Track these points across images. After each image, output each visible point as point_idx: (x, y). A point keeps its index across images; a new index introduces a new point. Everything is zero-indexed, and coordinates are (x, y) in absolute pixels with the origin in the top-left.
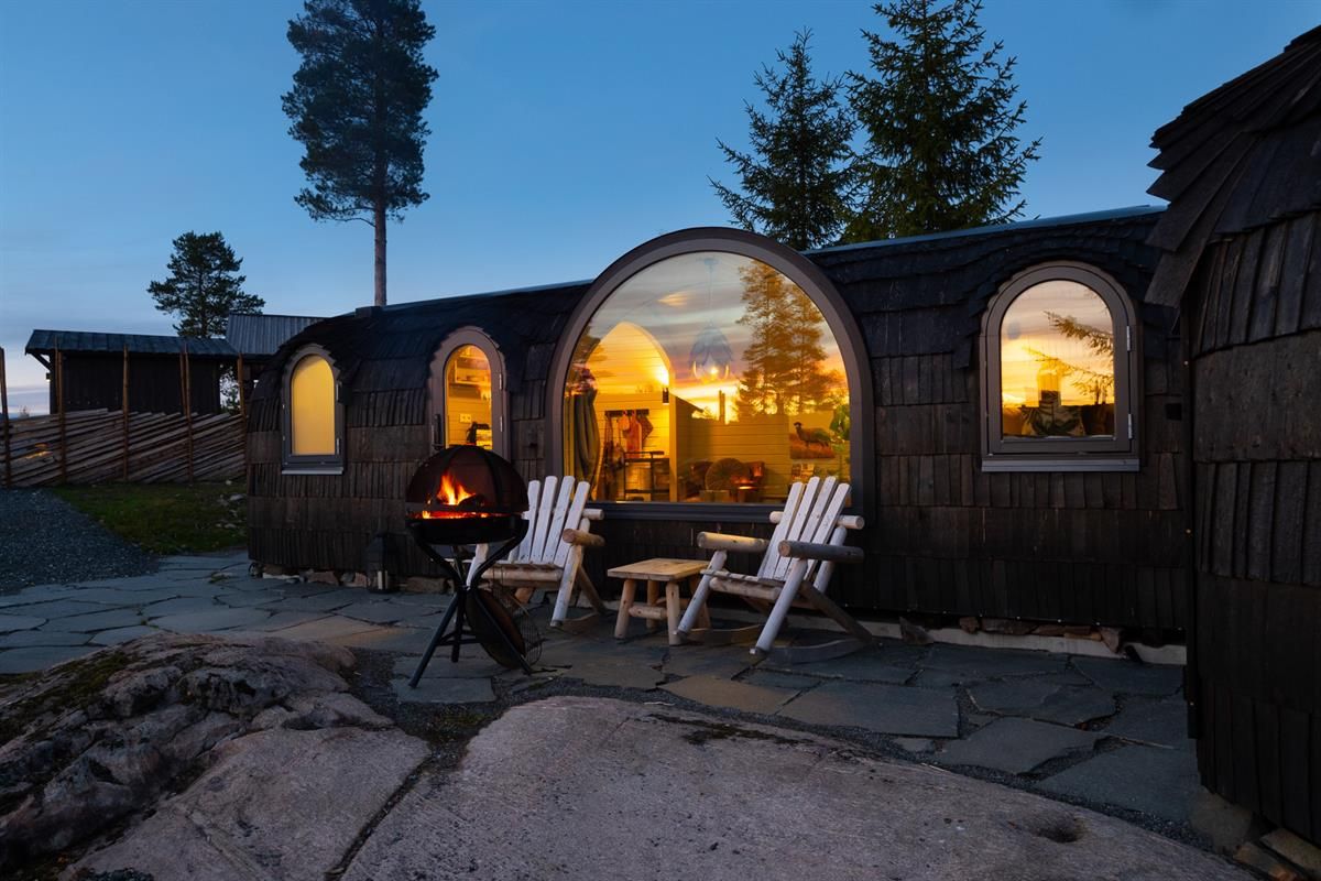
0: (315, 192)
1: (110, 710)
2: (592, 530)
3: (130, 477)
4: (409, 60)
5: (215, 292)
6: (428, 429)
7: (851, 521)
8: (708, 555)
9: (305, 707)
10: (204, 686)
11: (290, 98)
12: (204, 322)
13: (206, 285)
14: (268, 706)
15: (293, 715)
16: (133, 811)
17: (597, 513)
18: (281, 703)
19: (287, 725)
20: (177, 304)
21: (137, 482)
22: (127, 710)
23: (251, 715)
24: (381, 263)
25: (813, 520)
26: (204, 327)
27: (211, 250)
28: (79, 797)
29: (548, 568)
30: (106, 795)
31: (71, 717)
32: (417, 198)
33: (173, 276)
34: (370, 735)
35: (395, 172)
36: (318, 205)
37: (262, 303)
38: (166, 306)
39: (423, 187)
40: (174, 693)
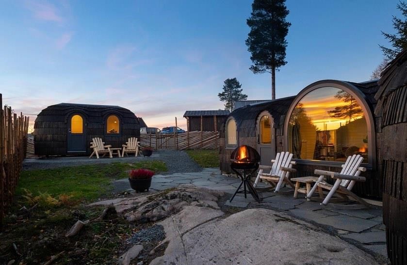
0: (255, 66)
1: (167, 198)
2: (293, 167)
3: (203, 148)
4: (282, 22)
5: (235, 94)
6: (256, 138)
7: (361, 169)
8: (318, 176)
9: (202, 202)
10: (183, 195)
11: (248, 41)
12: (232, 103)
13: (232, 93)
14: (194, 201)
15: (199, 203)
16: (167, 217)
17: (294, 162)
18: (197, 201)
19: (197, 205)
20: (225, 99)
21: (204, 149)
22: (169, 198)
23: (190, 202)
24: (274, 84)
25: (351, 168)
26: (232, 105)
27: (233, 83)
28: (158, 212)
29: (276, 177)
30: (163, 213)
31: (161, 198)
32: (283, 63)
33: (224, 91)
34: (212, 210)
35: (277, 57)
36: (255, 70)
37: (247, 96)
38: (222, 99)
39: (285, 60)
40: (178, 196)
